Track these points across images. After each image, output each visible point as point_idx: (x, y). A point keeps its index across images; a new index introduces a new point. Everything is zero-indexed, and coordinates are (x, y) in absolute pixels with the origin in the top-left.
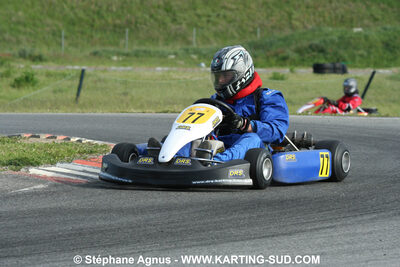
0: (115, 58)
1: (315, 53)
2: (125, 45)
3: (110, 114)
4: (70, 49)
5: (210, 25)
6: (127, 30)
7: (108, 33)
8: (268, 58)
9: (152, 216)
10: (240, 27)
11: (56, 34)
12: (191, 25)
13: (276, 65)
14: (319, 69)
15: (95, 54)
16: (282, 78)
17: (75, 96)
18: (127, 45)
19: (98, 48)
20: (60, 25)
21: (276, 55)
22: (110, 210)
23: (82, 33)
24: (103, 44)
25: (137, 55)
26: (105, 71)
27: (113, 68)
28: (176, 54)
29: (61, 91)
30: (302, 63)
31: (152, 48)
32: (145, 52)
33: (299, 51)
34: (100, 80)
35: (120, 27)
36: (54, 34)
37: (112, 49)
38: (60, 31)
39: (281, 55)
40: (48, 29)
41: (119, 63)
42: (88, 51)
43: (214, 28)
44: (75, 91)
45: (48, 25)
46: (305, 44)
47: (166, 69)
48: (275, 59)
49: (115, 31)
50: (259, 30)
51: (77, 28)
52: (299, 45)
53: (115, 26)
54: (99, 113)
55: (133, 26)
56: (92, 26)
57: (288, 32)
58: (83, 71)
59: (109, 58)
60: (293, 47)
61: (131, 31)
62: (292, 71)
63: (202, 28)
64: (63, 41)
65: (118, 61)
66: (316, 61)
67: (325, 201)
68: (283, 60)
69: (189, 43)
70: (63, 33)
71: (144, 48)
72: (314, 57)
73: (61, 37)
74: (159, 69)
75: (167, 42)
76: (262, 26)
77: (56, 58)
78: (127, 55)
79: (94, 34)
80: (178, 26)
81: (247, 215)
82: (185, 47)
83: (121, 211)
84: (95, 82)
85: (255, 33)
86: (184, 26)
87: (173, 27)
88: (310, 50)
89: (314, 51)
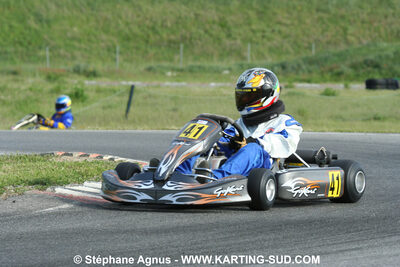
0: (169, 74)
1: (370, 69)
2: (179, 61)
3: (150, 131)
4: (125, 64)
5: (265, 40)
6: (182, 46)
7: (163, 48)
8: (322, 73)
9: (175, 237)
10: (295, 42)
11: (111, 49)
12: (245, 40)
13: (331, 80)
14: (371, 85)
15: (149, 69)
16: (333, 94)
17: (124, 113)
18: (181, 60)
19: (153, 64)
20: (115, 40)
21: (331, 70)
22: (133, 231)
23: (137, 48)
24: (158, 60)
25: (191, 70)
26: (158, 86)
27: (167, 83)
28: (230, 69)
29: (110, 107)
30: (356, 78)
31: (206, 64)
32: (199, 67)
33: (354, 66)
34: (150, 96)
35: (174, 42)
36: (109, 50)
37: (166, 64)
38: (115, 47)
39: (336, 71)
40: (103, 44)
41: (173, 78)
42: (143, 67)
43: (269, 44)
44: (124, 107)
45: (103, 41)
46: (360, 59)
47: (219, 84)
48: (329, 74)
49: (169, 46)
50: (314, 46)
51: (132, 44)
52: (354, 61)
53: (170, 42)
54: (139, 131)
55: (188, 42)
56: (147, 42)
57: (343, 47)
58: (133, 87)
59: (163, 74)
60: (348, 62)
61: (186, 47)
62: (346, 86)
63: (257, 43)
64: (118, 56)
65: (173, 77)
66: (370, 76)
67: (354, 222)
68: (338, 76)
69: (244, 58)
70: (118, 49)
71: (198, 63)
72: (369, 72)
73: (115, 52)
74: (213, 84)
75: (221, 57)
76: (317, 41)
77: (110, 74)
78: (182, 70)
79: (149, 49)
80: (232, 42)
81: (272, 236)
82: (240, 62)
83: (145, 232)
84: (145, 98)
85: (310, 48)
86: (239, 42)
87: (227, 42)
88: (365, 66)
89: (368, 66)
